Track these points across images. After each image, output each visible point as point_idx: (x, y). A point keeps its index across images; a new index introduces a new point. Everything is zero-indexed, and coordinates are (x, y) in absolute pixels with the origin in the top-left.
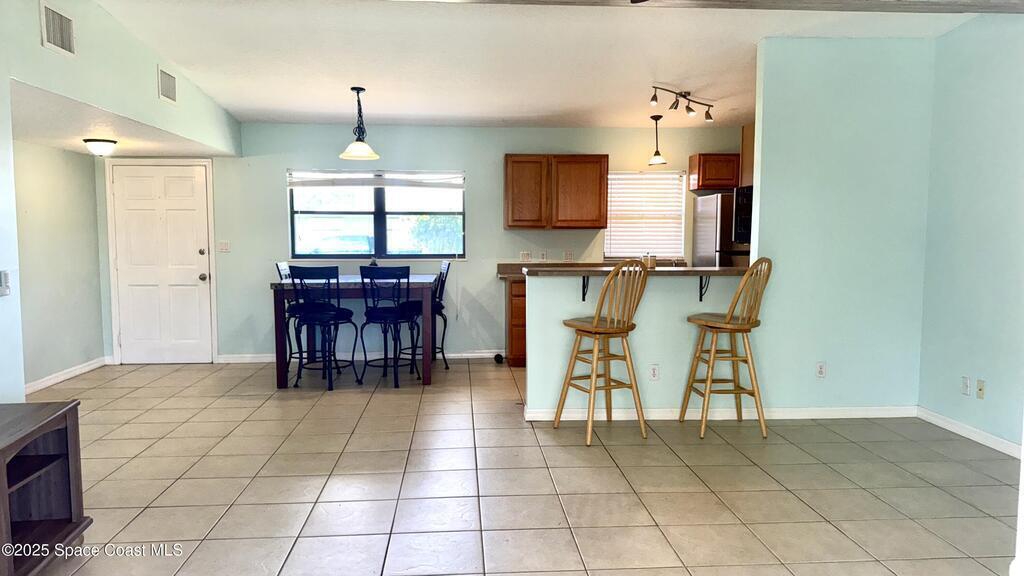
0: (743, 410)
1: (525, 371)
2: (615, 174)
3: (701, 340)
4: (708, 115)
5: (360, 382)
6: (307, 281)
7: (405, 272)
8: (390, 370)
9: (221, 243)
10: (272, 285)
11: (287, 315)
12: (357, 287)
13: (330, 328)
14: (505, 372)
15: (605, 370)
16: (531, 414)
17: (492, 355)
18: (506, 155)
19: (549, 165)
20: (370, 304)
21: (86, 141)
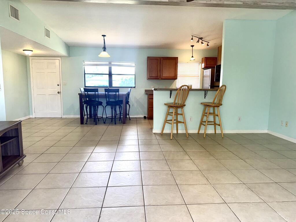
0: (217, 130)
1: (153, 121)
2: (180, 63)
3: (205, 110)
4: (208, 45)
5: (105, 123)
6: (89, 93)
7: (118, 91)
8: (114, 120)
9: (64, 83)
10: (79, 94)
11: (83, 103)
12: (104, 95)
13: (96, 107)
14: (147, 121)
15: (176, 119)
16: (155, 131)
17: (143, 116)
18: (148, 57)
19: (160, 60)
20: (108, 100)
21: (24, 50)
